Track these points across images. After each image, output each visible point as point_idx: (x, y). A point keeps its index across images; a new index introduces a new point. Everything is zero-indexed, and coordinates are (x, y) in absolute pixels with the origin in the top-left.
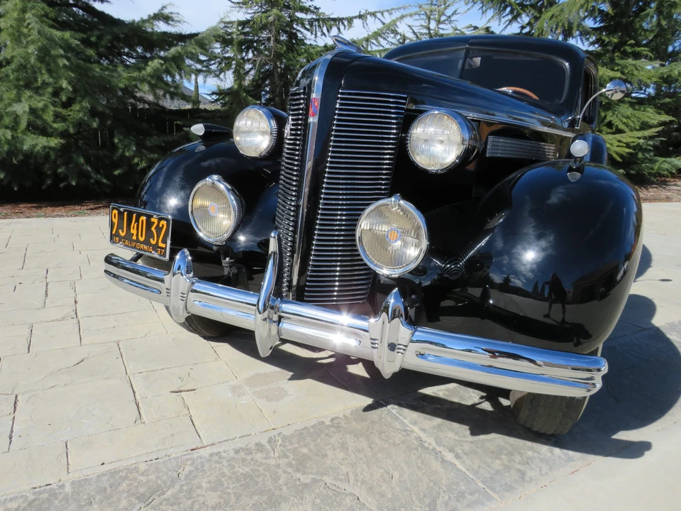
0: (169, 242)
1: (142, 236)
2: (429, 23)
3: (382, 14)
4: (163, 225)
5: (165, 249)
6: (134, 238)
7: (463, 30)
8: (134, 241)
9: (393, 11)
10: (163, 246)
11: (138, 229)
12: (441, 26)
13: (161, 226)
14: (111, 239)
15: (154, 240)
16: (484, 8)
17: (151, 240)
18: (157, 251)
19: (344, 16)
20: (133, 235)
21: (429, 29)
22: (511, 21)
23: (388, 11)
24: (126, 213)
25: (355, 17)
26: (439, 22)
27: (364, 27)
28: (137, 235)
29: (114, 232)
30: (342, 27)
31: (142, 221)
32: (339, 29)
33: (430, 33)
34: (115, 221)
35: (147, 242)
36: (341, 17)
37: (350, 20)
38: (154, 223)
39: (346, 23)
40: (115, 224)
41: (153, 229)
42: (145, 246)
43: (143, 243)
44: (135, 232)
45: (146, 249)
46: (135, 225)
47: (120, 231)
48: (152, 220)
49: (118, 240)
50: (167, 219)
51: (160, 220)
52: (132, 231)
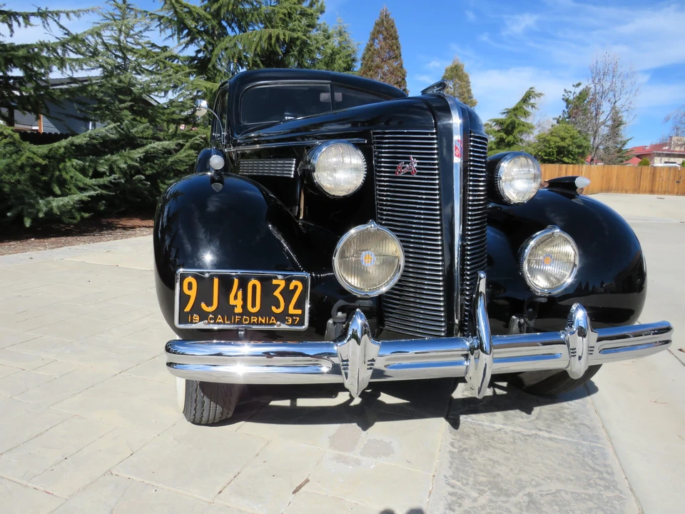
0: (308, 306)
1: (254, 305)
2: (120, 35)
3: (68, 15)
4: (296, 287)
5: (302, 316)
6: (239, 310)
7: (144, 45)
8: (238, 314)
9: (81, 13)
10: (299, 312)
11: (244, 299)
12: (129, 40)
13: (292, 287)
15: (278, 307)
16: (162, 26)
17: (274, 309)
18: (283, 321)
19: (18, 11)
20: (235, 307)
21: (119, 41)
22: (187, 45)
23: (74, 12)
24: (216, 281)
25: (33, 14)
26: (128, 35)
27: (45, 27)
28: (244, 306)
29: (187, 309)
30: (15, 24)
31: (254, 287)
32: (10, 26)
33: (120, 45)
34: (193, 294)
35: (264, 311)
36: (14, 10)
37: (26, 17)
38: (278, 286)
39: (21, 19)
40: (189, 297)
41: (277, 293)
42: (260, 319)
43: (256, 314)
44: (239, 302)
45: (264, 321)
46: (240, 293)
47: (203, 305)
48: (275, 282)
49: (198, 318)
50: (304, 278)
51: (289, 280)
52: (232, 301)
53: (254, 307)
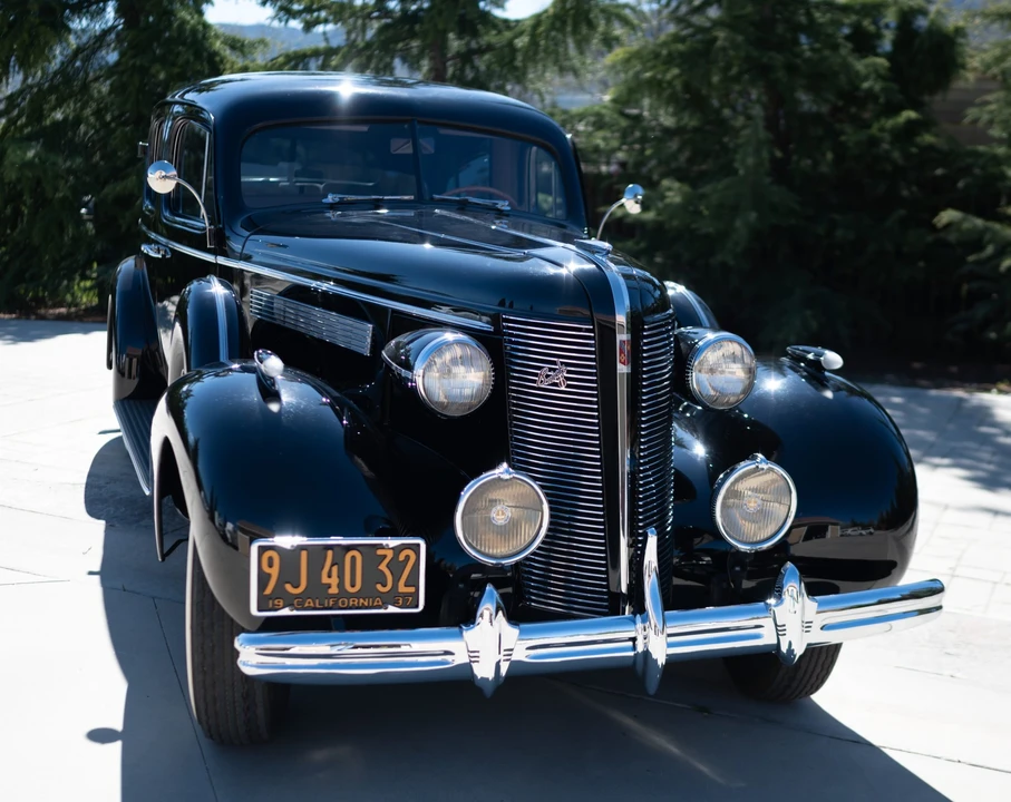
0: (422, 582)
1: (352, 583)
4: (408, 557)
5: (416, 595)
6: (334, 590)
8: (333, 596)
10: (412, 590)
11: (341, 576)
14: (258, 606)
15: (384, 586)
17: (379, 587)
18: (392, 603)
20: (329, 586)
24: (304, 554)
28: (341, 585)
31: (353, 561)
34: (274, 572)
35: (368, 593)
38: (385, 556)
40: (269, 575)
41: (383, 567)
42: (362, 601)
43: (357, 595)
44: (334, 581)
45: (366, 604)
46: (335, 569)
47: (288, 586)
48: (380, 552)
49: (281, 604)
50: (418, 545)
51: (398, 550)
52: (325, 580)
53: (353, 586)
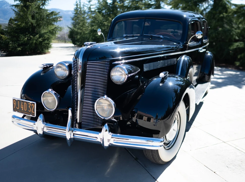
5: (34, 113)
6: (23, 110)
8: (22, 111)
10: (34, 112)
11: (24, 107)
13: (32, 106)
14: (13, 110)
15: (30, 110)
18: (31, 114)
20: (22, 109)
28: (24, 109)
29: (14, 108)
31: (25, 104)
34: (15, 104)
41: (29, 107)
42: (27, 113)
43: (26, 111)
44: (22, 108)
46: (23, 105)
47: (17, 107)
48: (29, 104)
49: (16, 110)
50: (34, 103)
51: (32, 104)
52: (21, 107)
53: (25, 109)
